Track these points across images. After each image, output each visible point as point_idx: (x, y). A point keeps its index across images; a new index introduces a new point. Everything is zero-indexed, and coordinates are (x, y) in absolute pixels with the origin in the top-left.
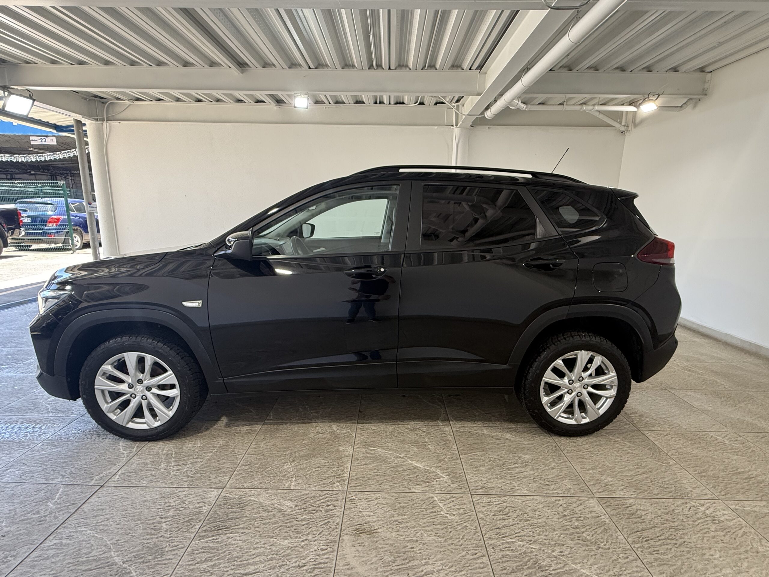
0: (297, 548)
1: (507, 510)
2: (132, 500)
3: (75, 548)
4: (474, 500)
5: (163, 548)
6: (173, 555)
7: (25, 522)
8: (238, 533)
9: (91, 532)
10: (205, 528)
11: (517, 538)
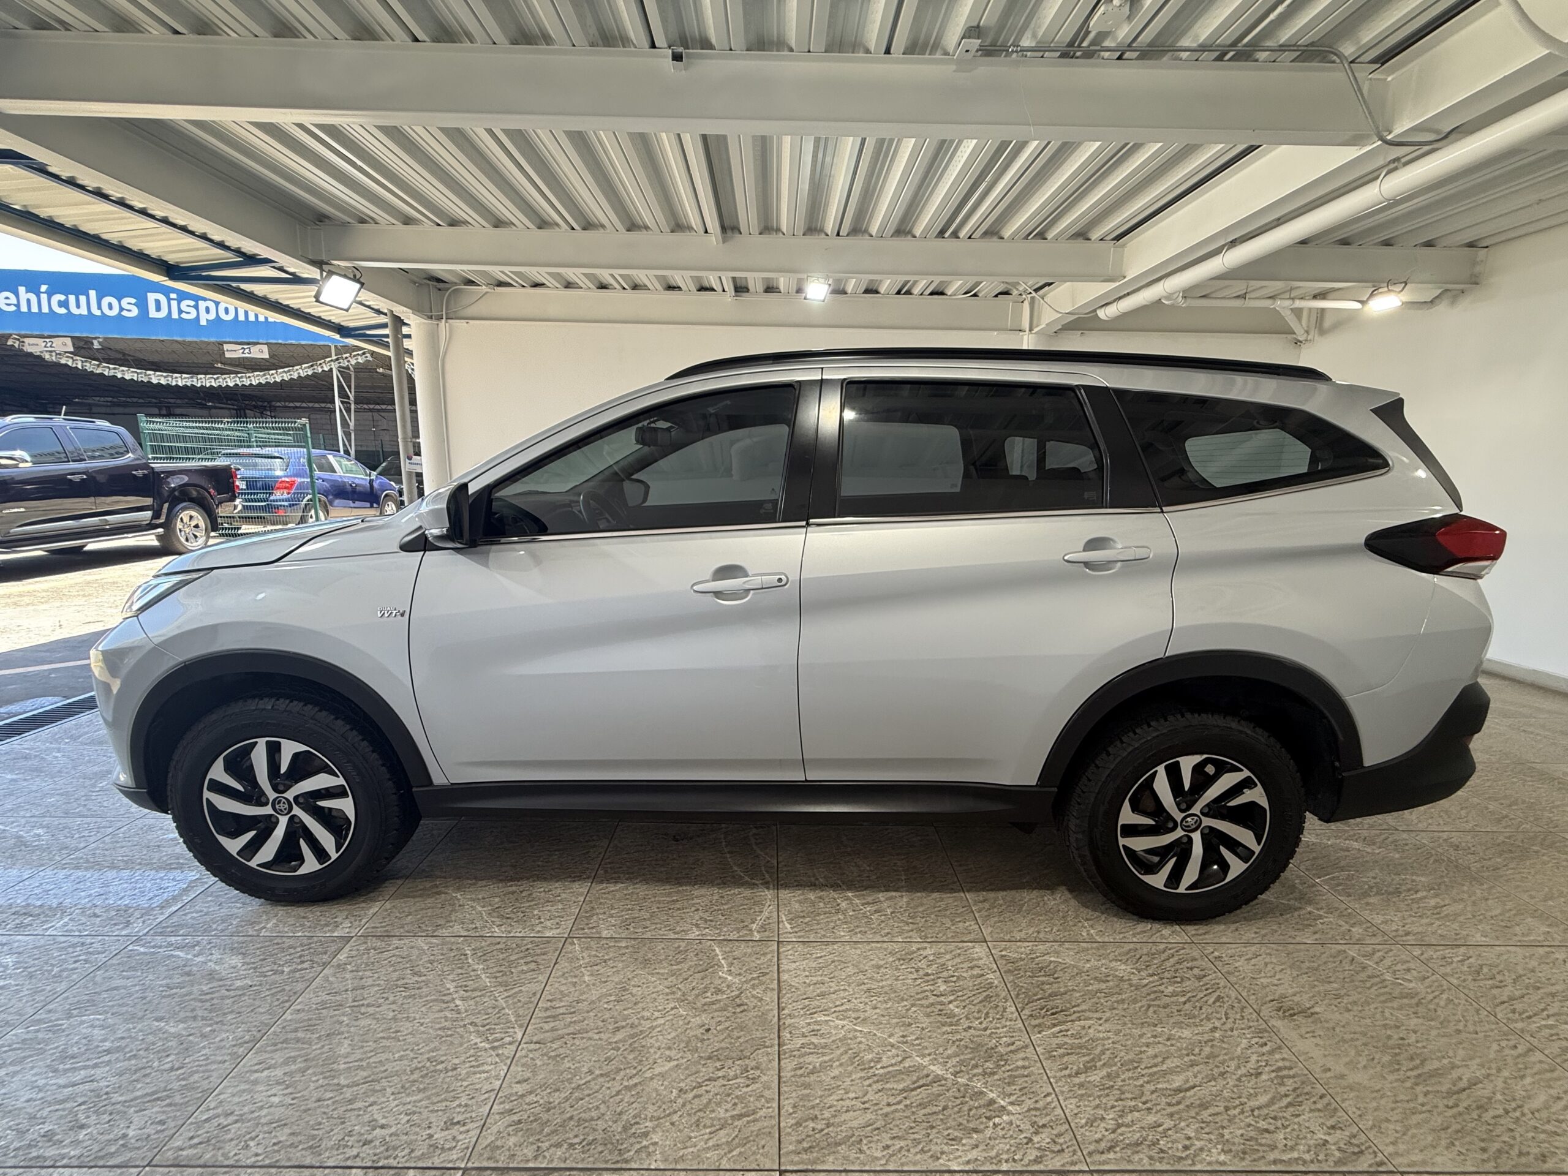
0: (1215, 1043)
1: (1485, 970)
2: (853, 965)
3: (846, 1052)
4: (1415, 953)
5: (993, 1048)
6: (1023, 1059)
7: (714, 1007)
8: (1090, 1019)
9: (845, 1022)
10: (1027, 1012)
11: (1552, 1018)
